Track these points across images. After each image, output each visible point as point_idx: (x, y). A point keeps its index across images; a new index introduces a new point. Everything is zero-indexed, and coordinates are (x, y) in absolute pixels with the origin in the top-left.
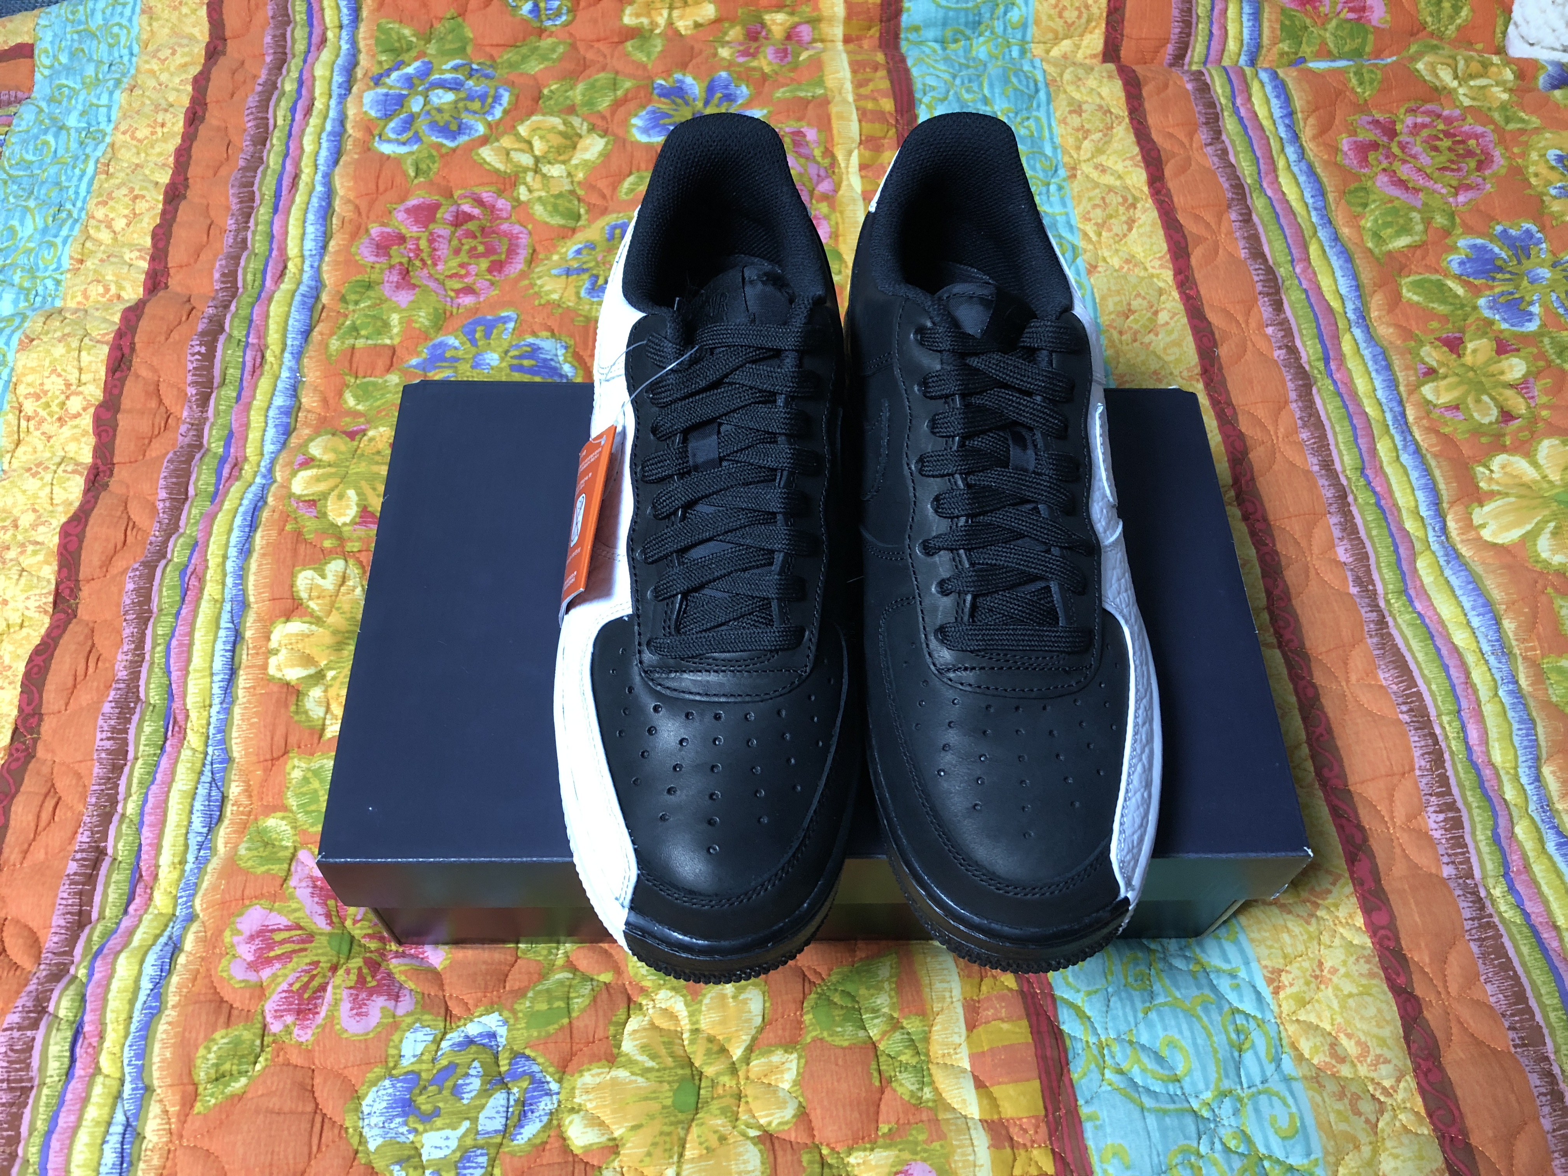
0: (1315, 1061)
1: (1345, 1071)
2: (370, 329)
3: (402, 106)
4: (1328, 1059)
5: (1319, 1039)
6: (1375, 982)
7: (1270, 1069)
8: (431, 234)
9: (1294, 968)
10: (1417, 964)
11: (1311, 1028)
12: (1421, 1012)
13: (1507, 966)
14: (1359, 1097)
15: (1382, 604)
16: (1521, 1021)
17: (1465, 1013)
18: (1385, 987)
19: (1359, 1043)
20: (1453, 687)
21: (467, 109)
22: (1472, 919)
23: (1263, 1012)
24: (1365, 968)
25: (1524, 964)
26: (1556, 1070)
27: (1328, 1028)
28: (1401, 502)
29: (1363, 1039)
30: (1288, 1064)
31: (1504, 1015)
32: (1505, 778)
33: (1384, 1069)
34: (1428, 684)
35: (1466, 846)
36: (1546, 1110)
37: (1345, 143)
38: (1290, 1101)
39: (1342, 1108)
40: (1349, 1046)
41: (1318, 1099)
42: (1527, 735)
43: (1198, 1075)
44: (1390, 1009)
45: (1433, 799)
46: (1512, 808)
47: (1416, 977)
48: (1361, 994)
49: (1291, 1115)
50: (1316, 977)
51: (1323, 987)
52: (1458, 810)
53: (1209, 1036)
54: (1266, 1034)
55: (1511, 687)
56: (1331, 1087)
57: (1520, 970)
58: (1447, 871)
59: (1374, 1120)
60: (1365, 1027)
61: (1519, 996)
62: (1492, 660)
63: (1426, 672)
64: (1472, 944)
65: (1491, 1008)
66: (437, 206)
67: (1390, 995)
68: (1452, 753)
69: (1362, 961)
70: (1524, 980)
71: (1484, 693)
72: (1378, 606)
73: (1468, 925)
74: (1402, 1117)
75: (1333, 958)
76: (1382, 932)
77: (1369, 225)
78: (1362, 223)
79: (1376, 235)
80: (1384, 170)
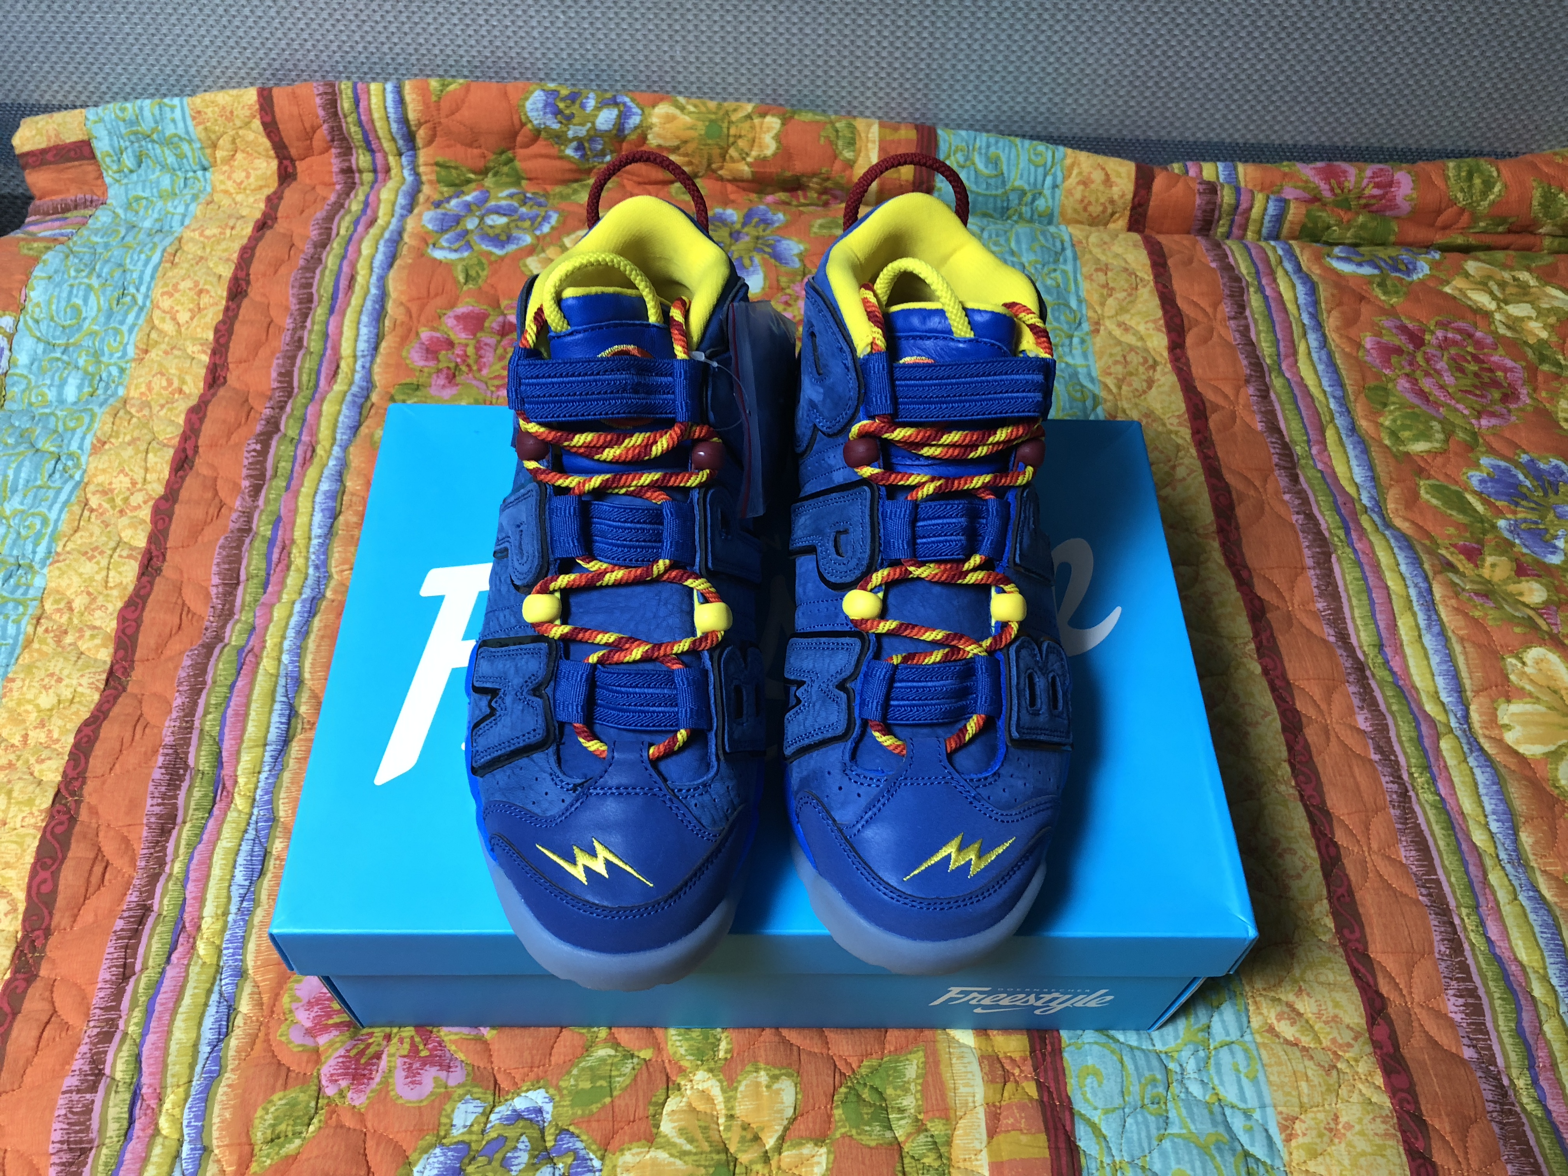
3: (458, 224)
6: (1391, 1142)
8: (479, 341)
10: (1437, 1130)
13: (1528, 1153)
15: (1405, 778)
18: (1401, 1149)
20: (1471, 884)
22: (1495, 1102)
24: (1381, 1127)
28: (1418, 684)
32: (1533, 977)
34: (1447, 875)
37: (1368, 341)
45: (1453, 983)
46: (1540, 1004)
47: (1435, 1144)
48: (1374, 1154)
52: (1479, 997)
58: (1469, 1054)
64: (1493, 1126)
66: (485, 315)
68: (1471, 944)
69: (1379, 1120)
73: (1490, 1107)
77: (1387, 423)
78: (1381, 420)
79: (1393, 434)
80: (1407, 375)
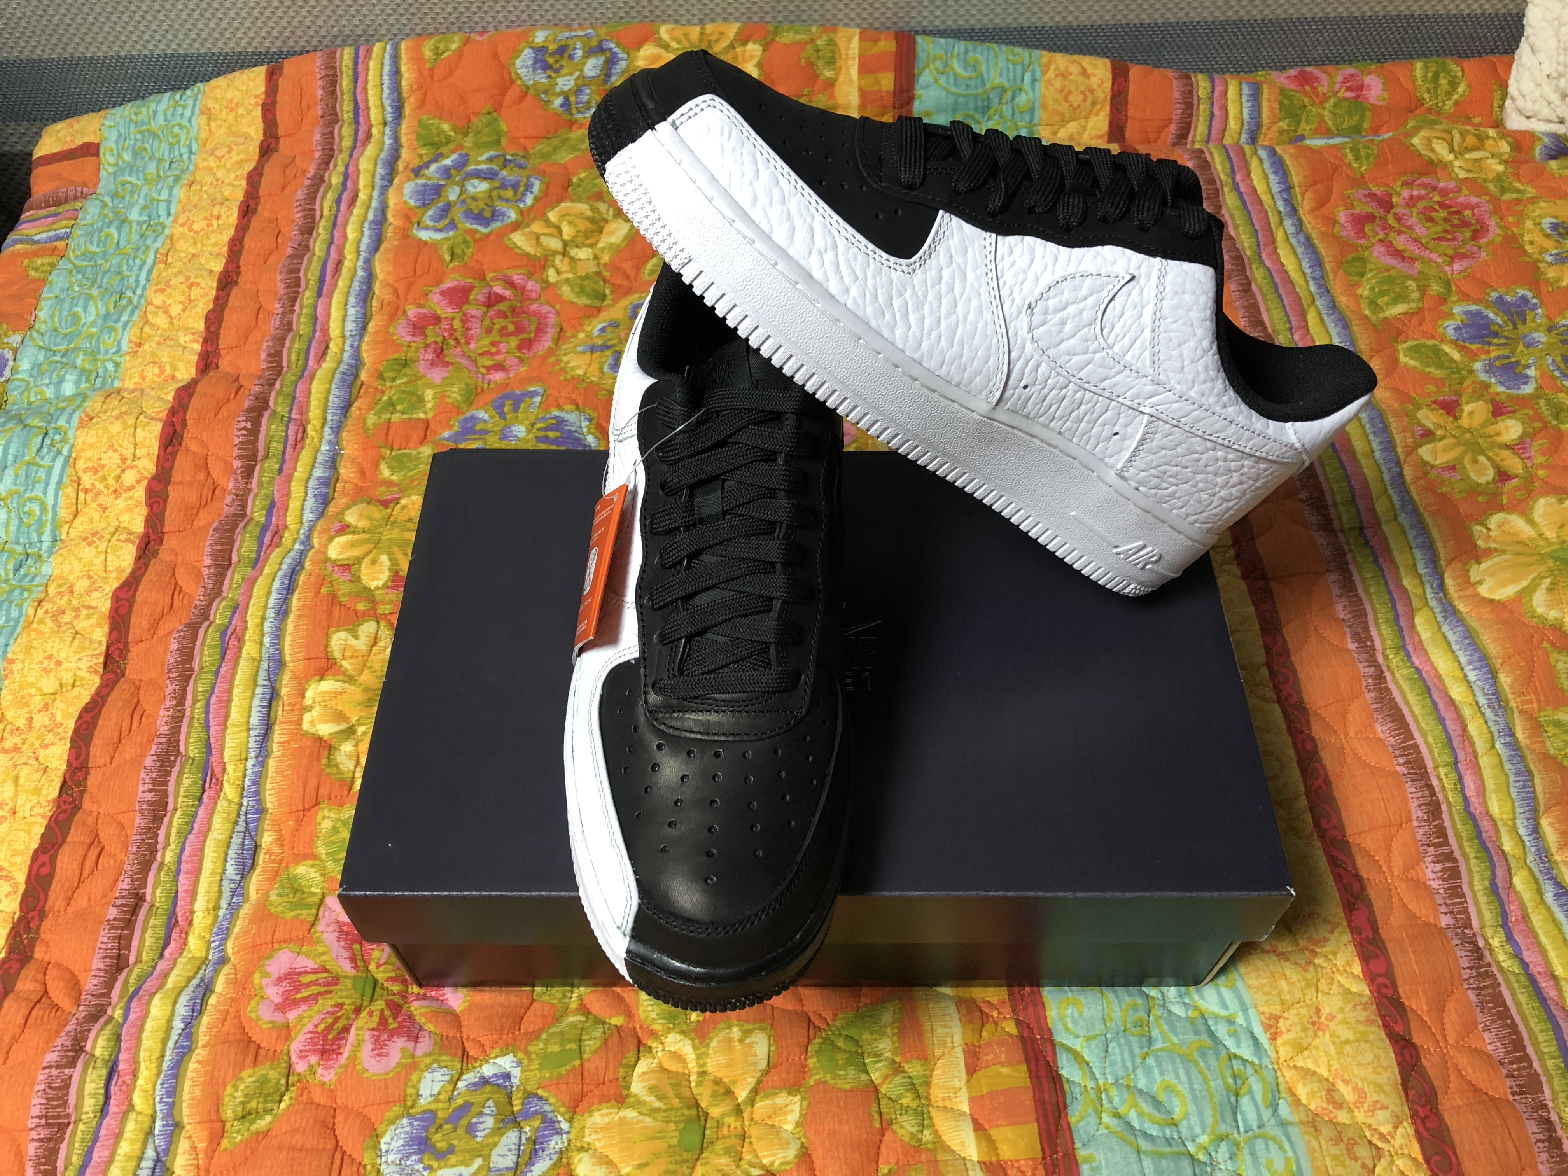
0: (1312, 1107)
1: (1342, 1117)
2: (406, 405)
3: (439, 195)
4: (1325, 1105)
5: (1316, 1085)
6: (1372, 1029)
7: (1266, 1114)
8: (465, 314)
9: (1292, 1016)
10: (1415, 1012)
11: (1308, 1074)
12: (1419, 1059)
13: (1505, 1014)
14: (1356, 1143)
15: (1381, 660)
16: (1518, 1069)
17: (1463, 1061)
18: (1383, 1034)
19: (1356, 1089)
20: (1449, 739)
21: (500, 197)
22: (1470, 968)
23: (1260, 1058)
24: (1362, 1015)
25: (1521, 1012)
26: (1554, 1117)
27: (1325, 1074)
28: (1399, 560)
29: (1360, 1085)
30: (1284, 1110)
31: (1502, 1064)
32: (1503, 830)
33: (1381, 1115)
34: (1424, 736)
35: (1463, 896)
36: (1544, 1156)
37: (1342, 215)
38: (1287, 1145)
39: (1338, 1152)
40: (1346, 1092)
41: (1315, 1144)
42: (1524, 787)
43: (1194, 1119)
44: (1388, 1057)
45: (1431, 849)
46: (1510, 859)
47: (1414, 1026)
48: (1358, 1040)
49: (1287, 1159)
50: (1314, 1024)
51: (1320, 1033)
52: (1455, 861)
53: (1206, 1081)
54: (1263, 1080)
55: (1508, 739)
56: (1327, 1132)
57: (1517, 1019)
58: (1445, 921)
59: (1371, 1166)
60: (1362, 1073)
61: (1517, 1044)
62: (1488, 713)
63: (1423, 725)
64: (1470, 992)
65: (1488, 1056)
66: (471, 288)
67: (1388, 1042)
68: (1450, 805)
69: (1359, 1008)
70: (1522, 1028)
71: (1481, 745)
72: (1376, 661)
73: (1466, 974)
74: (1400, 1162)
75: (1330, 1005)
76: (1380, 980)
77: (1366, 293)
78: (1359, 291)
79: (1373, 303)
80: (1381, 241)
